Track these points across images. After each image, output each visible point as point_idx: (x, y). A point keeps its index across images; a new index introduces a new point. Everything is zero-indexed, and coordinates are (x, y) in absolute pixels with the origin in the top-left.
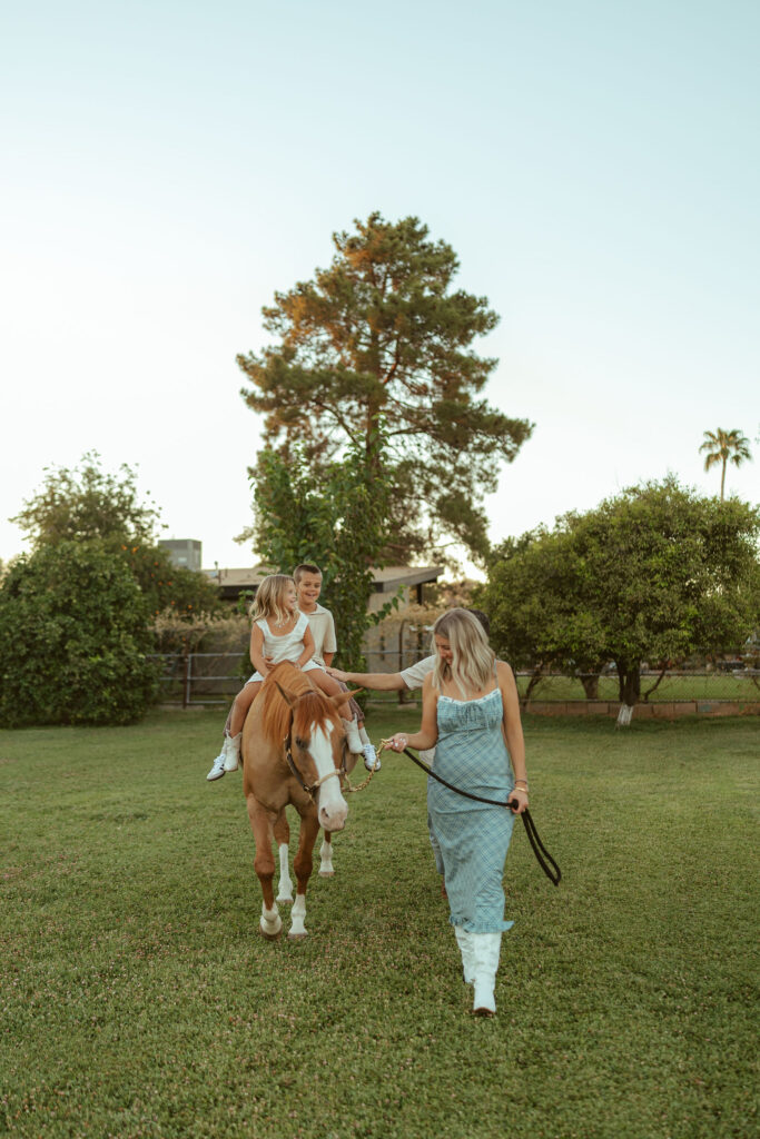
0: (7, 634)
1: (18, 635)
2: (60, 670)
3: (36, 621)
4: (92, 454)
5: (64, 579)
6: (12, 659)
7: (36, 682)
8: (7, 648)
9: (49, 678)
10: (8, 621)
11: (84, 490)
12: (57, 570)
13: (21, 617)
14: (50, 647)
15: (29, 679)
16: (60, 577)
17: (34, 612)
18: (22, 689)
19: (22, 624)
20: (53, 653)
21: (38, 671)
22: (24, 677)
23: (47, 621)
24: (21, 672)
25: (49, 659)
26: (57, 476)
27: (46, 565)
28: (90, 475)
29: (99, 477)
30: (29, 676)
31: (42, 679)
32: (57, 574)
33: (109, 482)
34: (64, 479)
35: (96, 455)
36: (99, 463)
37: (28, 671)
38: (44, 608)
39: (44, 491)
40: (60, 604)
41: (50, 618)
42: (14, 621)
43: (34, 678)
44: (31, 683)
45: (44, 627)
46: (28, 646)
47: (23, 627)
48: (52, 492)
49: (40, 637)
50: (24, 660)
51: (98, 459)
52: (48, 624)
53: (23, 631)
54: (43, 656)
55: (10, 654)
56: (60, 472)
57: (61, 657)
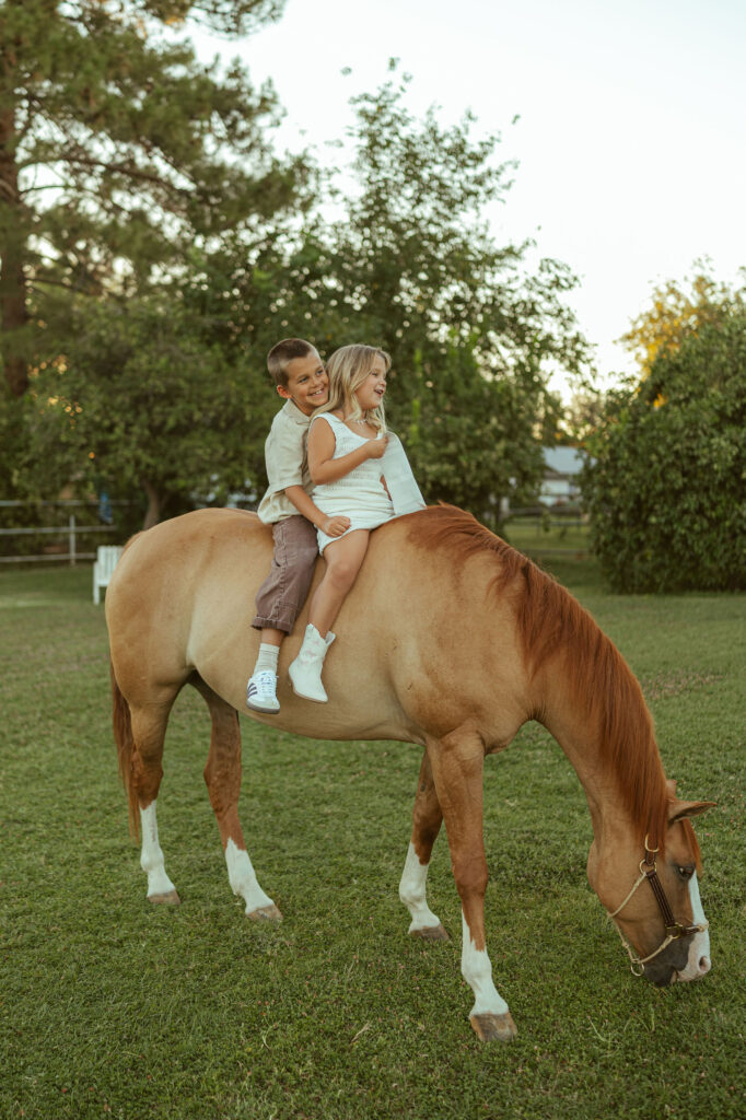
0: (654, 458)
1: (670, 459)
2: (733, 510)
3: (696, 437)
4: (703, 259)
5: (735, 373)
6: (662, 493)
7: (697, 527)
8: (654, 477)
9: (716, 523)
10: (653, 438)
11: (694, 303)
12: (723, 359)
13: (674, 432)
14: (719, 476)
15: (688, 524)
16: (729, 370)
17: (692, 424)
18: (677, 538)
19: (675, 442)
20: (722, 485)
21: (700, 511)
22: (680, 519)
23: (712, 436)
24: (675, 513)
25: (717, 494)
26: (664, 289)
27: (707, 354)
28: (702, 284)
29: (712, 284)
30: (687, 519)
31: (706, 524)
32: (725, 365)
33: (724, 290)
34: (672, 291)
35: (707, 260)
36: (711, 269)
37: (685, 512)
38: (708, 418)
39: (649, 307)
40: (729, 411)
41: (714, 431)
42: (664, 439)
43: (693, 522)
44: (690, 529)
45: (709, 445)
46: (685, 474)
47: (678, 447)
48: (659, 306)
49: (704, 461)
50: (677, 495)
51: (711, 264)
52: (713, 441)
53: (677, 453)
54: (707, 490)
55: (659, 486)
56: (668, 285)
57: (733, 490)
